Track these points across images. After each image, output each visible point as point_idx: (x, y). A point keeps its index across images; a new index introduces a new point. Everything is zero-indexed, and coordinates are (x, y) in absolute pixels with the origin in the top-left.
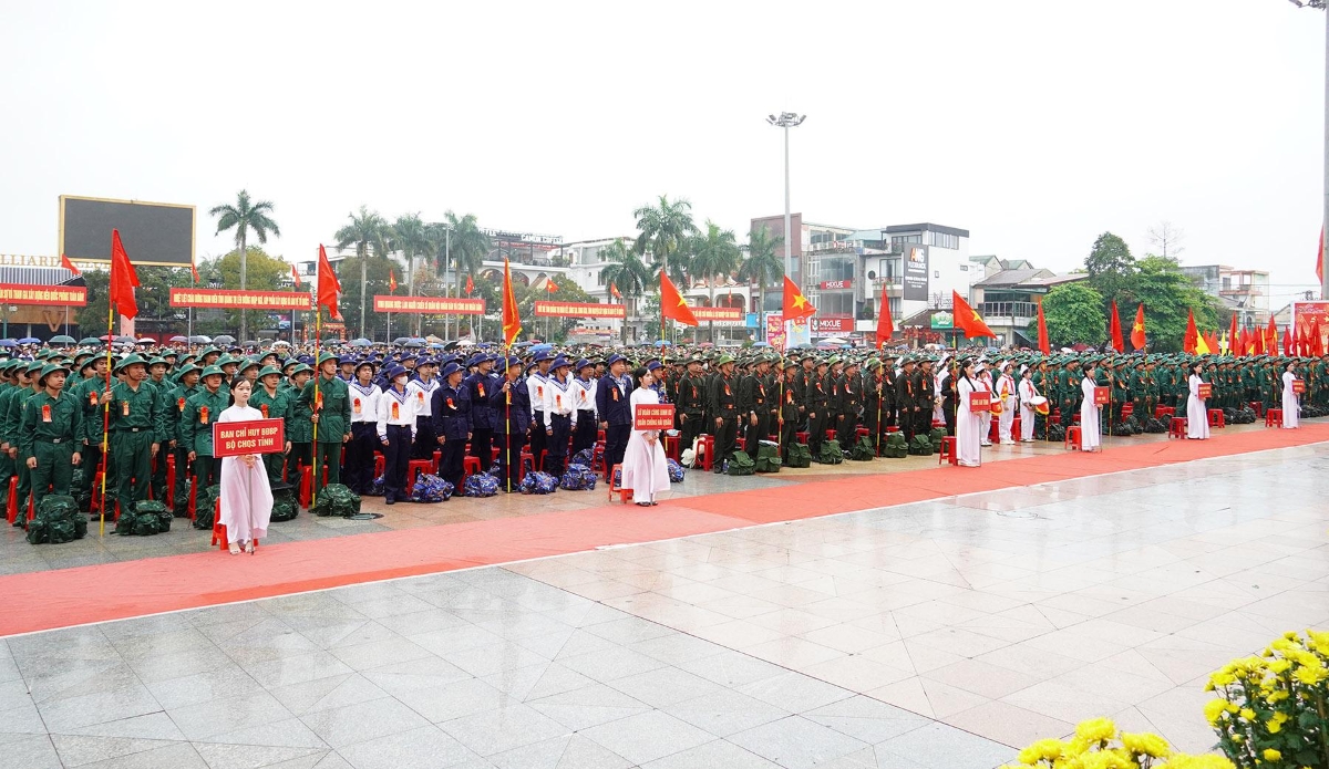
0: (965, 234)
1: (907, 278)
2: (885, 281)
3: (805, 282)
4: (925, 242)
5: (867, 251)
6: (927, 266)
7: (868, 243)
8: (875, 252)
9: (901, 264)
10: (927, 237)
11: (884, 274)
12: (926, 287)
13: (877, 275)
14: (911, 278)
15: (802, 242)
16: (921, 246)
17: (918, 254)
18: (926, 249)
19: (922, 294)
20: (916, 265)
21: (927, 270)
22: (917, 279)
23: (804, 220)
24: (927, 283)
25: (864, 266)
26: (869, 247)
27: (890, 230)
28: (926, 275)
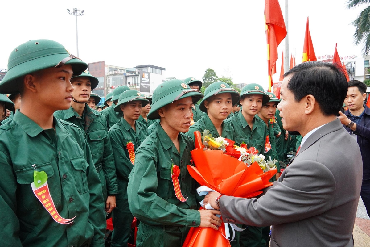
0: (164, 69)
1: (141, 84)
2: (134, 85)
3: (107, 86)
4: (149, 71)
5: (127, 74)
6: (149, 80)
7: (128, 72)
8: (130, 75)
9: (139, 78)
10: (149, 69)
11: (134, 83)
12: (149, 87)
13: (131, 83)
14: (143, 84)
15: (105, 72)
16: (147, 72)
17: (146, 75)
18: (149, 74)
19: (148, 90)
20: (145, 79)
21: (149, 81)
22: (146, 84)
23: (105, 63)
24: (149, 86)
25: (127, 80)
26: (128, 73)
27: (137, 67)
28: (149, 83)
